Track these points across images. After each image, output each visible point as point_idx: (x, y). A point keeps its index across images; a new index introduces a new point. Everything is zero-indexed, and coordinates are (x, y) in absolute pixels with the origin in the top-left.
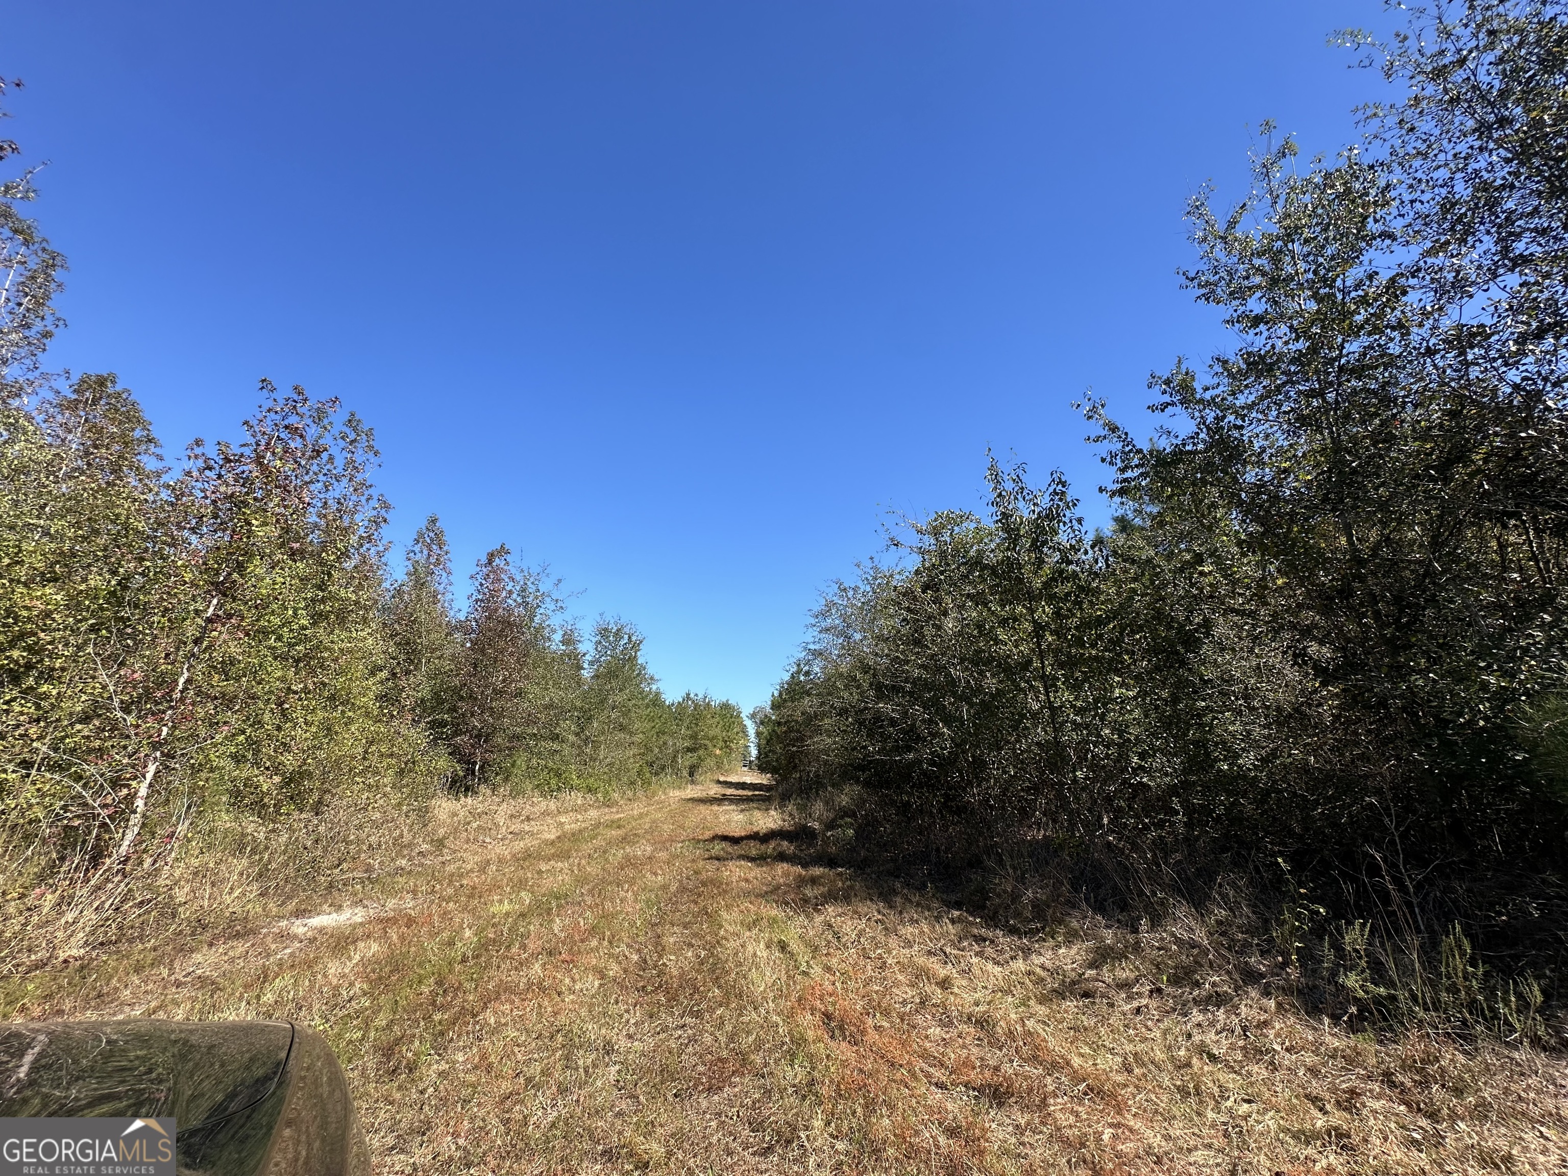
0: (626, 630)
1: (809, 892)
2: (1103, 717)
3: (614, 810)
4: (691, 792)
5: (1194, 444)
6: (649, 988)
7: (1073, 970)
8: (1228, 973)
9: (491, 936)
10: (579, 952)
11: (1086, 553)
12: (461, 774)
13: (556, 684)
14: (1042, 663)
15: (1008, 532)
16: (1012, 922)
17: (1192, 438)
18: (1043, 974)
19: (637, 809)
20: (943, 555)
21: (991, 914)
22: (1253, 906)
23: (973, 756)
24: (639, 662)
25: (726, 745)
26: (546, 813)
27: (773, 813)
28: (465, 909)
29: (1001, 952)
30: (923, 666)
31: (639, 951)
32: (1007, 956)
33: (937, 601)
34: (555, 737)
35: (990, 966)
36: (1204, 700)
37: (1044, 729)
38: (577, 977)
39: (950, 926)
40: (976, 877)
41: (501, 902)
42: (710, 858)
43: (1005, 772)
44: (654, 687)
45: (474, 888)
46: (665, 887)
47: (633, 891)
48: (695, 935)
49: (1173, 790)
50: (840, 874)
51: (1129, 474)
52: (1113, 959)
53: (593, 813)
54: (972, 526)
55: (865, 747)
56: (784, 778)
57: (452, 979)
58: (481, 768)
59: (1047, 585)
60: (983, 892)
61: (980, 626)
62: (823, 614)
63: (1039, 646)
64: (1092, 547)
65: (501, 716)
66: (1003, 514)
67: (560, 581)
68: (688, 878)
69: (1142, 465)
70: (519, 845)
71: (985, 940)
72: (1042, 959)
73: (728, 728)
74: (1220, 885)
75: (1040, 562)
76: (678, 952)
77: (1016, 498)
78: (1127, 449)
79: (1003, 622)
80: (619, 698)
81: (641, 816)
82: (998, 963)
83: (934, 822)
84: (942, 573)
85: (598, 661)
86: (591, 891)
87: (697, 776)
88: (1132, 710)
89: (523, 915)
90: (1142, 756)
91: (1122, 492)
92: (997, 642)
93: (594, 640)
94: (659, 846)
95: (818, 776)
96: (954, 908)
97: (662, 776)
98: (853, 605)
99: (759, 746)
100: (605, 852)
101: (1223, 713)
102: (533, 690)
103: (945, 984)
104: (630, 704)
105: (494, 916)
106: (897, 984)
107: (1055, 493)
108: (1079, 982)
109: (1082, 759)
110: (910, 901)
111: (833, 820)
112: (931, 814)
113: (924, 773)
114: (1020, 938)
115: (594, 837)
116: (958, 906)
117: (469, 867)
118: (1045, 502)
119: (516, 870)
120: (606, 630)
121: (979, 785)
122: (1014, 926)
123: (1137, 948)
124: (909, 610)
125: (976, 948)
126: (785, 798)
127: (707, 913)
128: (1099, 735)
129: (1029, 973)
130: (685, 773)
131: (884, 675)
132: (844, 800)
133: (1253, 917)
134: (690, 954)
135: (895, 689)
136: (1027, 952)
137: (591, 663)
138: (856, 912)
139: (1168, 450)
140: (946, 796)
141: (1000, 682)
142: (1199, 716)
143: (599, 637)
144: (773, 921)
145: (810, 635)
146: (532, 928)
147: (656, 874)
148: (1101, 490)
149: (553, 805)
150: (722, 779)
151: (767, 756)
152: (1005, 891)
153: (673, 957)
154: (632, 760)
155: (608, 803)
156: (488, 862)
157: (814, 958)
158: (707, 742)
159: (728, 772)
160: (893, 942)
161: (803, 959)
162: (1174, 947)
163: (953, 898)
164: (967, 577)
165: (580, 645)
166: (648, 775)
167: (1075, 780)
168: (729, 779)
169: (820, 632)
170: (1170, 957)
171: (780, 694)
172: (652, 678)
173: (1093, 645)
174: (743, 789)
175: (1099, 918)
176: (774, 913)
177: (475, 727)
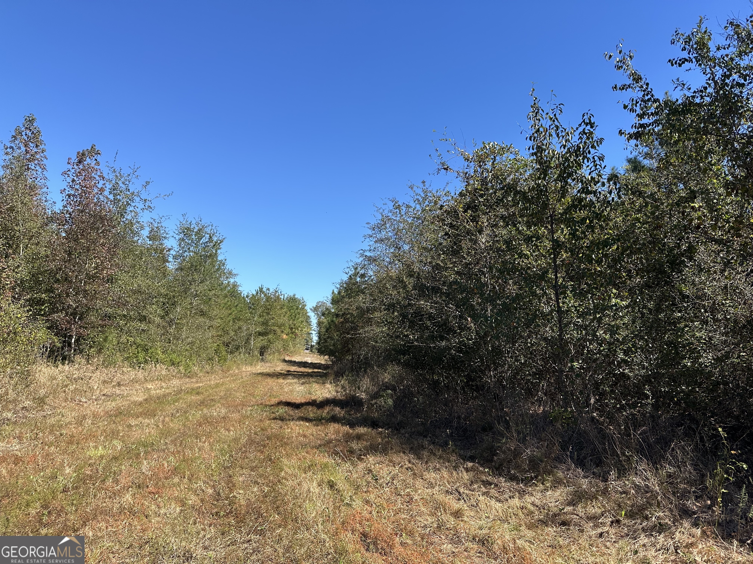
0: (208, 230)
1: (355, 445)
2: (599, 320)
3: (194, 380)
4: (260, 368)
5: (702, 97)
6: (222, 513)
7: (557, 506)
8: (671, 510)
9: (88, 472)
10: (164, 486)
11: (603, 184)
12: (59, 345)
13: (145, 273)
14: (556, 275)
15: (541, 164)
16: (512, 472)
17: (701, 91)
18: (532, 508)
19: (214, 380)
20: (484, 182)
21: (497, 466)
22: (695, 466)
23: (492, 346)
24: (219, 258)
25: (292, 330)
26: (135, 381)
27: (328, 386)
28: (65, 452)
29: (503, 493)
30: (458, 273)
31: (213, 487)
32: (506, 496)
33: (474, 219)
34: (143, 319)
35: (493, 502)
36: (680, 311)
37: (551, 328)
38: (162, 504)
39: (465, 473)
40: (487, 438)
41: (96, 447)
42: (275, 419)
43: (517, 360)
44: (232, 280)
45: (72, 436)
46: (236, 440)
47: (209, 442)
48: (261, 476)
49: (647, 380)
50: (381, 433)
51: (645, 121)
52: (587, 499)
53: (176, 382)
54: (512, 157)
55: (407, 336)
56: (339, 359)
57: (55, 504)
58: (77, 341)
59: (567, 210)
60: (492, 451)
61: (508, 243)
62: (380, 227)
63: (555, 262)
64: (609, 180)
65: (94, 298)
66: (538, 147)
67: (147, 183)
68: (256, 434)
69: (656, 113)
70: (111, 405)
71: (491, 484)
72: (533, 498)
73: (293, 317)
74: (673, 449)
75: (564, 192)
76: (246, 487)
77: (550, 135)
78: (646, 98)
79: (528, 240)
80: (200, 288)
81: (217, 385)
82: (500, 501)
83: (458, 398)
84: (482, 196)
85: (181, 255)
86: (173, 442)
87: (267, 356)
88: (623, 317)
89: (115, 458)
90: (626, 353)
91: (637, 136)
92: (521, 255)
93: (178, 237)
94: (231, 409)
95: (366, 358)
96: (468, 460)
97: (236, 354)
98: (405, 221)
99: (319, 333)
100: (185, 412)
101: (692, 321)
102: (124, 277)
103: (457, 514)
104: (211, 293)
105: (90, 458)
106: (421, 514)
107: (584, 132)
108: (559, 515)
109: (579, 353)
110: (435, 455)
111: (377, 393)
112: (456, 391)
113: (453, 358)
114: (518, 483)
115: (177, 401)
116: (472, 459)
117: (67, 420)
118: (575, 140)
119: (109, 424)
120: (188, 229)
121: (495, 369)
122: (514, 475)
123: (605, 492)
124: (451, 226)
125: (484, 489)
126: (338, 375)
127: (270, 460)
128: (594, 335)
129: (522, 508)
130: (256, 353)
131: (426, 278)
132: (386, 377)
133: (694, 473)
134: (255, 489)
135: (435, 290)
136: (522, 493)
137: (175, 257)
138: (391, 461)
139: (680, 101)
140: (469, 378)
141: (520, 289)
142: (674, 324)
143: (182, 236)
144: (325, 466)
145: (367, 244)
146: (123, 467)
147: (229, 430)
148: (621, 133)
149: (140, 374)
150: (287, 358)
151: (326, 341)
152: (509, 450)
153: (241, 492)
154: (210, 341)
155: (189, 375)
156: (84, 417)
157: (355, 494)
158: (276, 328)
159: (293, 353)
160: (419, 483)
161: (347, 495)
162: (633, 491)
163: (469, 454)
164: (502, 200)
165: (165, 241)
166: (224, 353)
167: (572, 367)
168: (293, 359)
169: (376, 242)
170: (629, 499)
171: (339, 293)
172: (230, 273)
173: (599, 262)
174: (305, 367)
175: (580, 470)
176: (326, 460)
177: (69, 306)
